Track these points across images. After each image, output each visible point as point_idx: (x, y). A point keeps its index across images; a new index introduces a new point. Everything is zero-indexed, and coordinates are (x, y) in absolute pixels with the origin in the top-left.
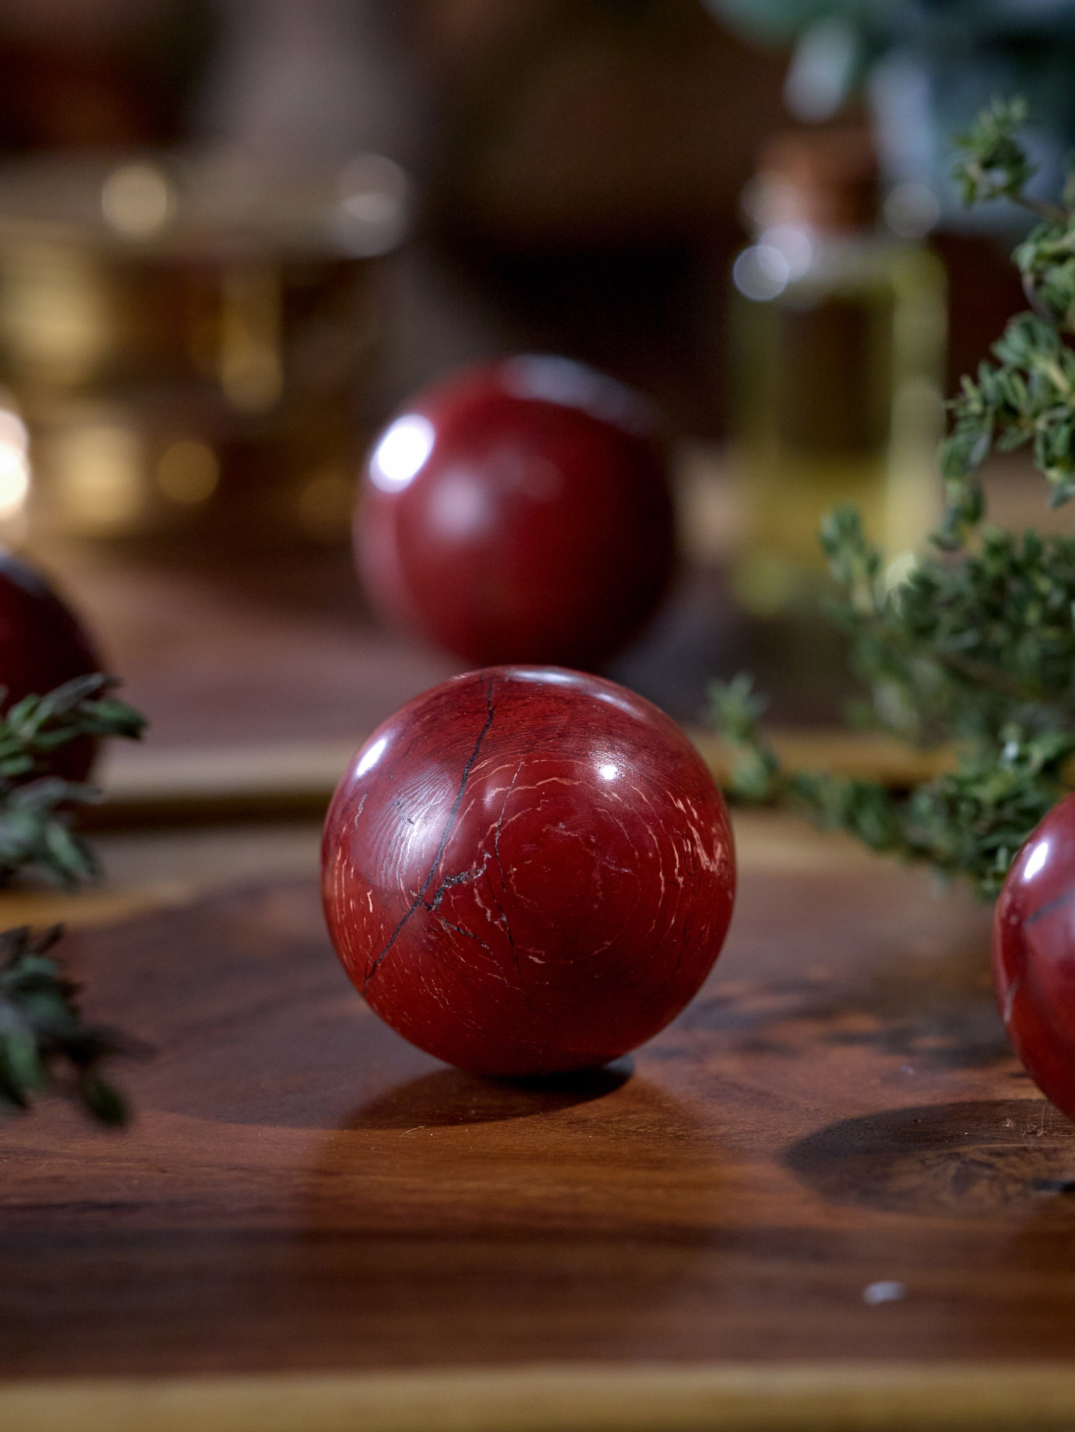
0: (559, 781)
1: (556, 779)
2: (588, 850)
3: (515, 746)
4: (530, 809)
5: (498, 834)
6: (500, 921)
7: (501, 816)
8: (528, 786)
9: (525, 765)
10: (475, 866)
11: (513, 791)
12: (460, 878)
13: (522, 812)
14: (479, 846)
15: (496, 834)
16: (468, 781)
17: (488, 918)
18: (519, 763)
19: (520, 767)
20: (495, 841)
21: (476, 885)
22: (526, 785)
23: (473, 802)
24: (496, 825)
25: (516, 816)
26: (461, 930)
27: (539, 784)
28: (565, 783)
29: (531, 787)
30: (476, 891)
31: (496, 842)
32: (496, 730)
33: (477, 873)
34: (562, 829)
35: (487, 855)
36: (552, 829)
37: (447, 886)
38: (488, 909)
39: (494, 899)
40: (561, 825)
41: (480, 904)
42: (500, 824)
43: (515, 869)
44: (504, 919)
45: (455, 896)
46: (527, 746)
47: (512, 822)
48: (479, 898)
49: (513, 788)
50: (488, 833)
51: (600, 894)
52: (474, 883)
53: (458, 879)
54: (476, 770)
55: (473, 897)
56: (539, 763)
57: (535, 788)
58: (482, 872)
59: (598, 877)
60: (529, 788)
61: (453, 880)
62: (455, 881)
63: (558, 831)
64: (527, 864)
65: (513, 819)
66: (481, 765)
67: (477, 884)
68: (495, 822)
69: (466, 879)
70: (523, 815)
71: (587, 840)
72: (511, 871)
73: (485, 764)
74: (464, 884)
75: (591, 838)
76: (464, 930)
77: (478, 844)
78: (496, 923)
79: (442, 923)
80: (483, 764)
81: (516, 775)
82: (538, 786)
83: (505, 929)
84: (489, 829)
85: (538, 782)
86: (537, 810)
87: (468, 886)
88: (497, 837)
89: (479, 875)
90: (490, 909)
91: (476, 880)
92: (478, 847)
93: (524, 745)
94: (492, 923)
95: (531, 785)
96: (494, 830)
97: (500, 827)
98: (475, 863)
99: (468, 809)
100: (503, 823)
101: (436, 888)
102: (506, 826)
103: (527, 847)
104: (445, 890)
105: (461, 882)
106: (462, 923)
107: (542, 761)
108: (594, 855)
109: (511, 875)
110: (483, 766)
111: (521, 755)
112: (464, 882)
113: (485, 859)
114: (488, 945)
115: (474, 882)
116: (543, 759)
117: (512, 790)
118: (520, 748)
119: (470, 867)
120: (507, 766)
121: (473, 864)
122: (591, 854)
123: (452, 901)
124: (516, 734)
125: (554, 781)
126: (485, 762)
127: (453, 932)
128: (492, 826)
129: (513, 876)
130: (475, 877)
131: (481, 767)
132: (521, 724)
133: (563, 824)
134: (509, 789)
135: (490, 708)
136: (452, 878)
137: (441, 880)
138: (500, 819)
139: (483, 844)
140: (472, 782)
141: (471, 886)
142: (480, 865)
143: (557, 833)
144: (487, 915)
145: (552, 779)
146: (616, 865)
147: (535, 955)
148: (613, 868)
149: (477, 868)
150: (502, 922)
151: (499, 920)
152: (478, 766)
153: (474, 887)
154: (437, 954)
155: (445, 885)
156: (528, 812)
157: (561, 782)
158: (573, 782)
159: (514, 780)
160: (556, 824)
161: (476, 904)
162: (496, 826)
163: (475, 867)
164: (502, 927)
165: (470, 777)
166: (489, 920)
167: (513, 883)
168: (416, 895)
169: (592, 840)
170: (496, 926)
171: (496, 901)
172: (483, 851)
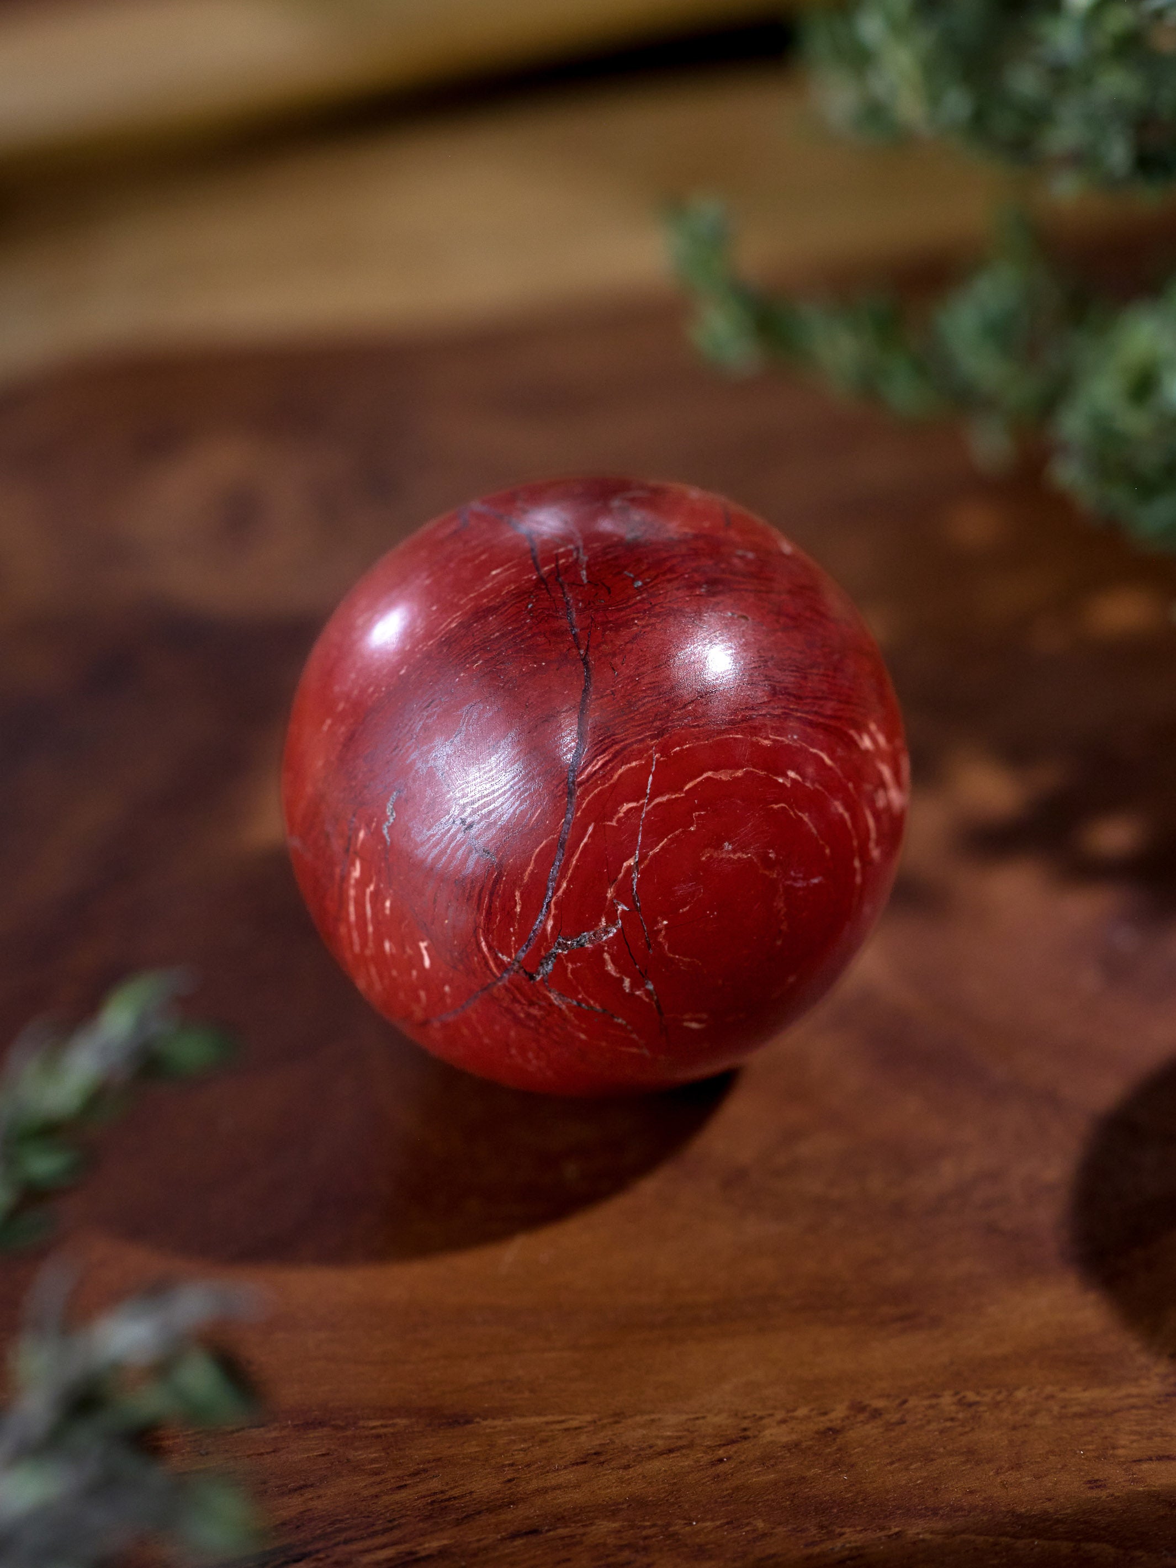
0: (715, 777)
1: (709, 774)
2: (767, 873)
3: (639, 726)
4: (681, 830)
5: (636, 876)
6: (644, 990)
7: (638, 848)
8: (672, 795)
9: (662, 759)
10: (603, 922)
11: (650, 806)
12: (580, 940)
13: (669, 837)
14: (609, 895)
15: (634, 875)
16: (578, 794)
17: (625, 989)
18: (651, 757)
19: (654, 763)
20: (633, 885)
21: (606, 948)
22: (669, 794)
23: (590, 829)
24: (631, 862)
25: (661, 845)
26: (583, 1005)
27: (687, 788)
28: (724, 778)
29: (677, 795)
30: (606, 956)
31: (635, 887)
32: (602, 697)
33: (607, 932)
34: (728, 852)
35: (621, 907)
36: (715, 855)
37: (560, 951)
38: (625, 978)
39: (636, 964)
40: (727, 846)
41: (613, 973)
42: (637, 859)
43: (665, 922)
44: (650, 987)
45: (573, 963)
46: (657, 723)
47: (656, 855)
48: (612, 965)
49: (650, 800)
50: (621, 876)
51: (784, 927)
52: (605, 946)
53: (578, 942)
54: (587, 775)
55: (604, 962)
56: (682, 750)
57: (682, 795)
58: (615, 931)
59: (782, 905)
60: (674, 797)
61: (569, 943)
62: (572, 944)
63: (724, 856)
64: (683, 913)
65: (657, 850)
66: (594, 766)
67: (608, 947)
68: (631, 857)
69: (591, 941)
70: (672, 841)
71: (765, 859)
72: (660, 926)
73: (600, 763)
74: (588, 948)
75: (770, 853)
76: (588, 1004)
77: (607, 892)
78: (638, 993)
79: (553, 996)
80: (596, 764)
81: (651, 778)
82: (686, 791)
83: (651, 999)
84: (622, 868)
85: (686, 783)
86: (691, 831)
87: (593, 951)
88: (636, 880)
89: (611, 935)
90: (628, 976)
91: (606, 942)
92: (607, 897)
93: (653, 722)
94: (632, 994)
95: (675, 792)
96: (630, 870)
97: (637, 864)
98: (603, 919)
99: (585, 840)
100: (643, 857)
101: (543, 953)
102: (646, 862)
103: (681, 890)
104: (557, 956)
105: (582, 946)
106: (585, 996)
107: (685, 747)
108: (775, 876)
109: (660, 931)
110: (597, 767)
111: (652, 743)
112: (588, 945)
113: (619, 912)
114: (624, 1019)
115: (604, 944)
116: (686, 744)
117: (648, 804)
118: (649, 729)
119: (597, 925)
120: (634, 764)
121: (600, 921)
122: (771, 876)
123: (569, 971)
124: (635, 703)
125: (708, 778)
126: (598, 761)
127: (570, 1007)
128: (625, 864)
129: (663, 932)
130: (605, 938)
131: (594, 770)
132: (638, 682)
133: (730, 844)
134: (643, 804)
135: (582, 652)
136: (568, 940)
137: (551, 943)
138: (637, 852)
139: (614, 892)
140: (582, 797)
141: (599, 950)
142: (612, 921)
143: (722, 859)
144: (624, 985)
145: (705, 775)
146: (804, 879)
147: (691, 1020)
148: (799, 884)
149: (606, 927)
150: (648, 993)
151: (642, 989)
152: (589, 768)
153: (604, 951)
154: (542, 1030)
155: (557, 949)
156: (677, 836)
157: (718, 777)
158: (734, 773)
159: (649, 787)
160: (719, 846)
161: (608, 974)
162: (632, 864)
163: (604, 924)
164: (647, 996)
165: (579, 787)
166: (627, 991)
167: (663, 942)
168: (509, 960)
169: (770, 855)
170: (638, 997)
171: (637, 967)
172: (615, 901)
